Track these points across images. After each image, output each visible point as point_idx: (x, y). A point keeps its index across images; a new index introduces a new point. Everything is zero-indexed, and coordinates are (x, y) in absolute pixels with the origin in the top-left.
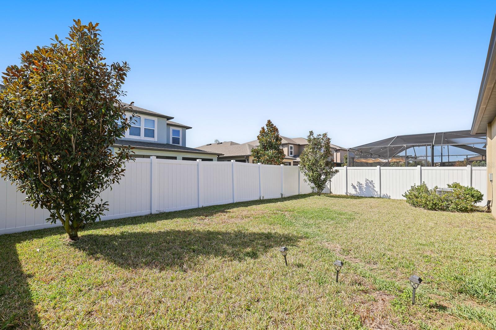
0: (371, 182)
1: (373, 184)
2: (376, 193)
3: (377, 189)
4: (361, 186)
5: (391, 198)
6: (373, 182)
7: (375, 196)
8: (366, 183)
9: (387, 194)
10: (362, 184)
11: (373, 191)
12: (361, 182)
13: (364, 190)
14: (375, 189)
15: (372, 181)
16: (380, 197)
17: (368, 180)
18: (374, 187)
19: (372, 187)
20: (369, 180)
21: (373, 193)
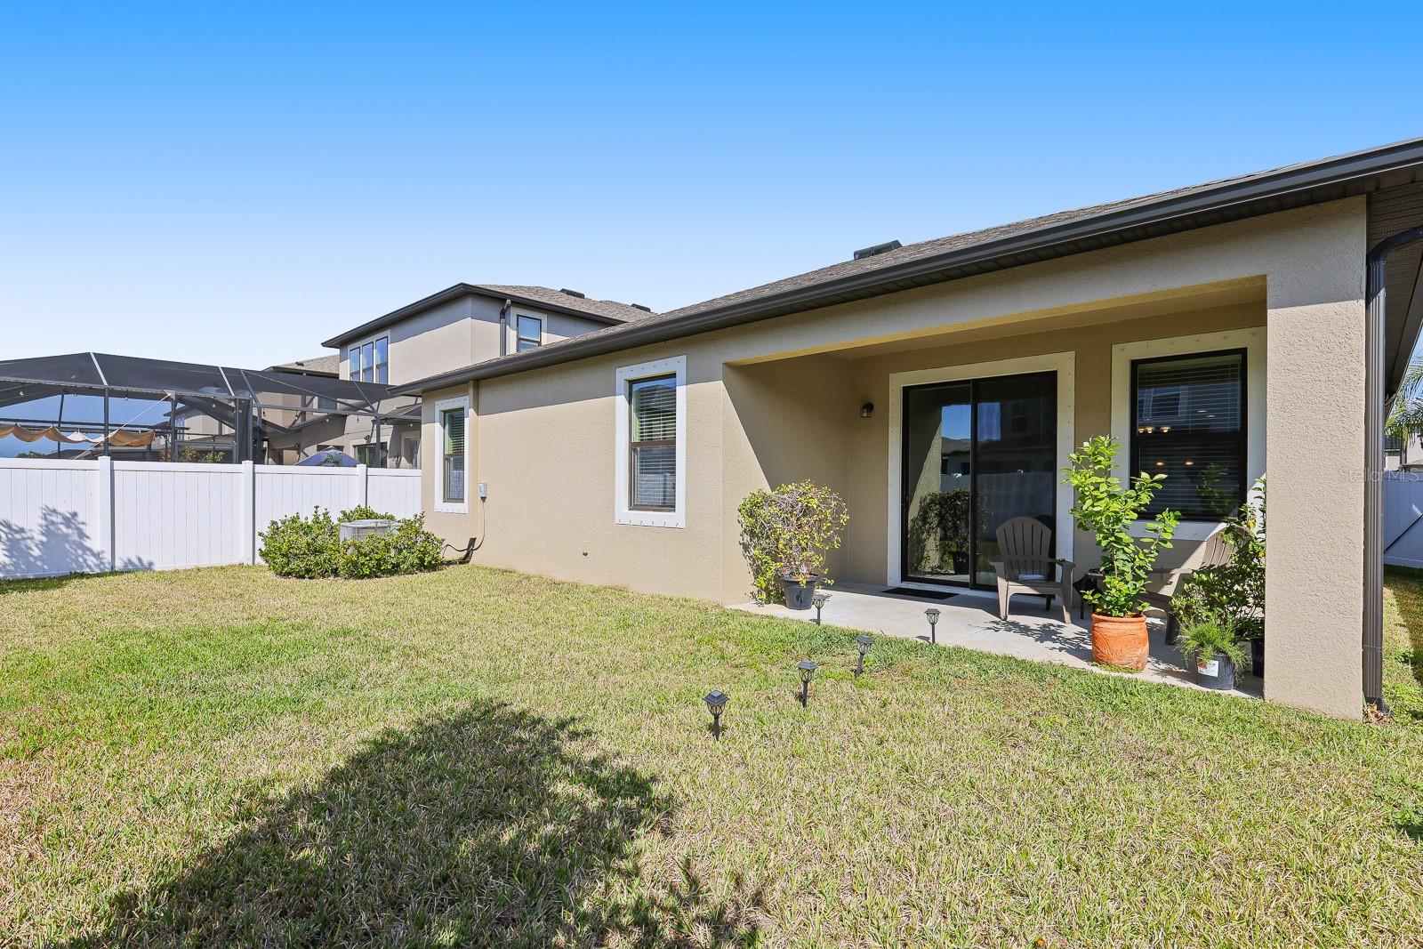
0: (71, 519)
1: (81, 526)
2: (92, 560)
3: (97, 540)
4: (18, 536)
5: (157, 567)
6: (80, 519)
7: (87, 570)
8: (44, 522)
9: (140, 560)
10: (22, 530)
11: (80, 552)
12: (17, 522)
13: (36, 552)
14: (87, 543)
15: (75, 515)
16: (113, 573)
17: (54, 511)
18: (82, 535)
19: (76, 538)
20: (59, 510)
21: (81, 560)
